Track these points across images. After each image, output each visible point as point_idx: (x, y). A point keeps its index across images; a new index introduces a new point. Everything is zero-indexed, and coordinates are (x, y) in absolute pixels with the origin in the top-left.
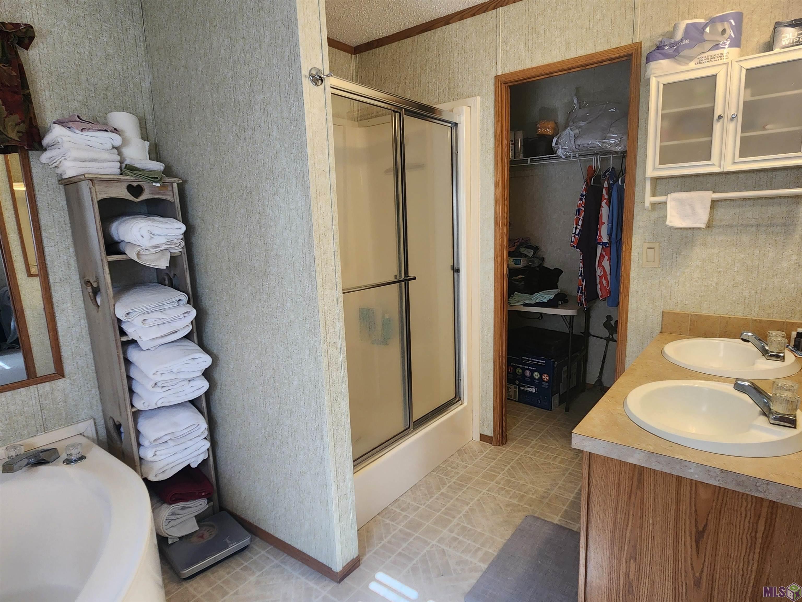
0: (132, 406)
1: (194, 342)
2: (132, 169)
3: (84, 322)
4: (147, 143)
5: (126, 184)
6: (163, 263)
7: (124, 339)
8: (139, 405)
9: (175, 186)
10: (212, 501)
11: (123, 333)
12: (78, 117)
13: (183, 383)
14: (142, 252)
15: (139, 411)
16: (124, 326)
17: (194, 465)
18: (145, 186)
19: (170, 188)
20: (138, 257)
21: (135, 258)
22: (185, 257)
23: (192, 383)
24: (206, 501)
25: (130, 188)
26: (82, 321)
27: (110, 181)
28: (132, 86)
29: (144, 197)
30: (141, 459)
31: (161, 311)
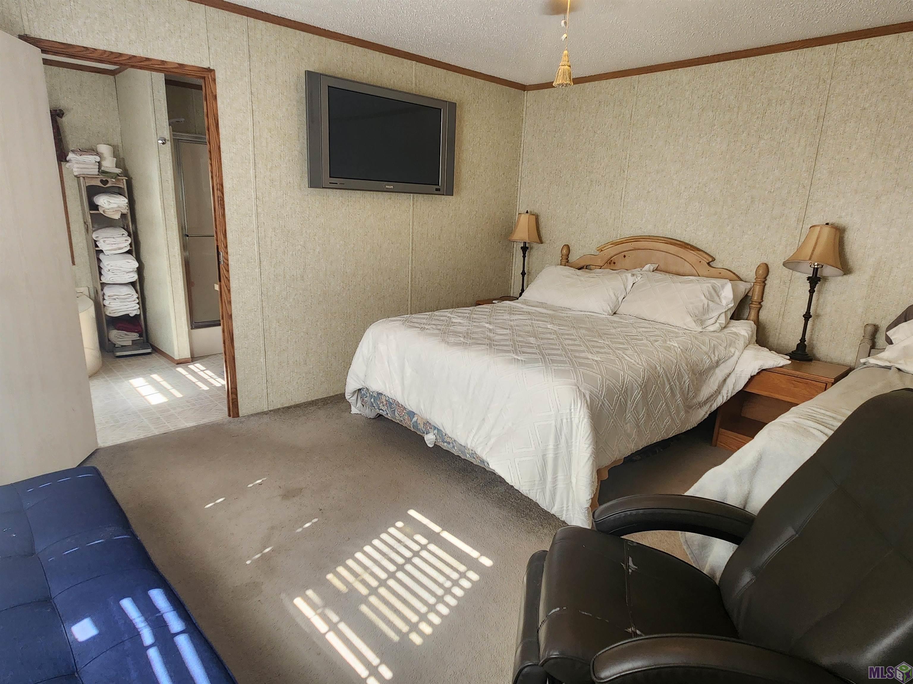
0: (101, 280)
1: (133, 256)
2: (104, 172)
3: (85, 241)
4: (115, 159)
5: (99, 179)
6: (117, 216)
7: (97, 249)
8: (104, 280)
9: (124, 180)
10: (142, 337)
11: (97, 246)
12: (80, 150)
13: (124, 273)
14: (106, 210)
15: (104, 283)
16: (97, 243)
17: (131, 315)
18: (109, 180)
19: (122, 182)
20: (104, 213)
21: (102, 212)
22: (129, 215)
23: (128, 274)
24: (138, 335)
25: (102, 181)
26: (84, 241)
27: (92, 177)
28: (111, 130)
29: (108, 185)
30: (104, 306)
31: (114, 238)
